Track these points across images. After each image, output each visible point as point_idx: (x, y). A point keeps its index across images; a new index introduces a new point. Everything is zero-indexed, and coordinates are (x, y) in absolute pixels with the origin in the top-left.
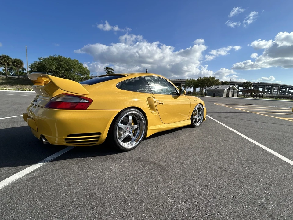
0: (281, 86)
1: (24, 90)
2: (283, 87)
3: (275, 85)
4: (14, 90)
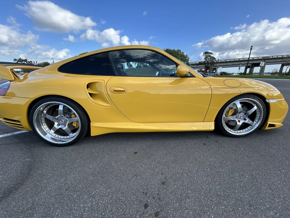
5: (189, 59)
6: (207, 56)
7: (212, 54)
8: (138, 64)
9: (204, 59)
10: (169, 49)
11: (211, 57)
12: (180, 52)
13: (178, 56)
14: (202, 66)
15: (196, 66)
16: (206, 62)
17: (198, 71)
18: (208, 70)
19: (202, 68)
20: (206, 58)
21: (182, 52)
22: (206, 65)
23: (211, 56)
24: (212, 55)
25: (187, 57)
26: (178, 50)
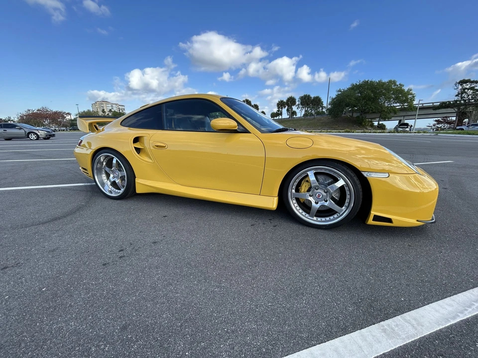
5: (414, 97)
6: (466, 89)
8: (306, 111)
9: (457, 96)
10: (370, 80)
12: (395, 85)
14: (450, 110)
15: (432, 111)
16: (460, 101)
17: (436, 121)
18: (466, 120)
19: (448, 115)
20: (460, 94)
21: (398, 83)
22: (459, 109)
23: (476, 88)
25: (411, 94)
26: (390, 81)
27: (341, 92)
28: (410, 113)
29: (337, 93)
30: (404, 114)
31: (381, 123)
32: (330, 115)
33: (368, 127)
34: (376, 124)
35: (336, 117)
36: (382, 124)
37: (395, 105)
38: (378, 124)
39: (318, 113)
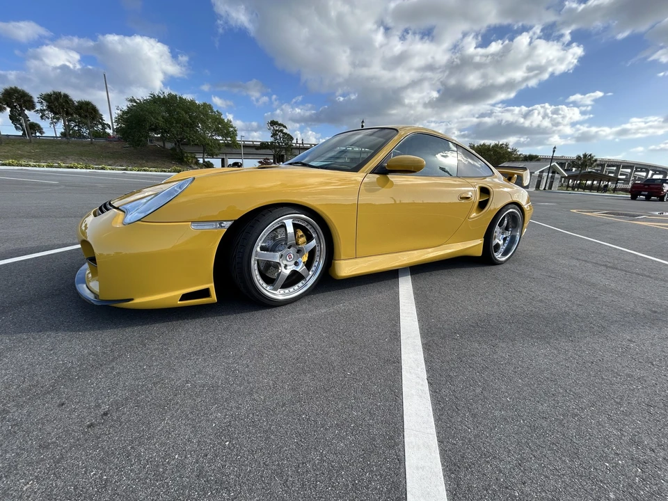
0: (638, 166)
1: (72, 168)
2: (642, 169)
3: (626, 164)
4: (48, 166)
5: (236, 131)
6: (277, 130)
7: (285, 127)
9: (272, 136)
11: (286, 134)
12: (212, 111)
13: (208, 120)
14: (268, 151)
15: (254, 151)
16: (275, 143)
19: (267, 157)
20: (274, 135)
21: (215, 110)
22: (275, 151)
24: (285, 131)
25: (232, 127)
26: (205, 105)
27: (136, 102)
28: (234, 151)
29: (129, 104)
30: (228, 150)
31: (206, 160)
32: (126, 140)
33: (193, 166)
34: (201, 161)
35: (138, 145)
36: (209, 161)
37: (218, 138)
38: (204, 161)
39: (97, 135)
